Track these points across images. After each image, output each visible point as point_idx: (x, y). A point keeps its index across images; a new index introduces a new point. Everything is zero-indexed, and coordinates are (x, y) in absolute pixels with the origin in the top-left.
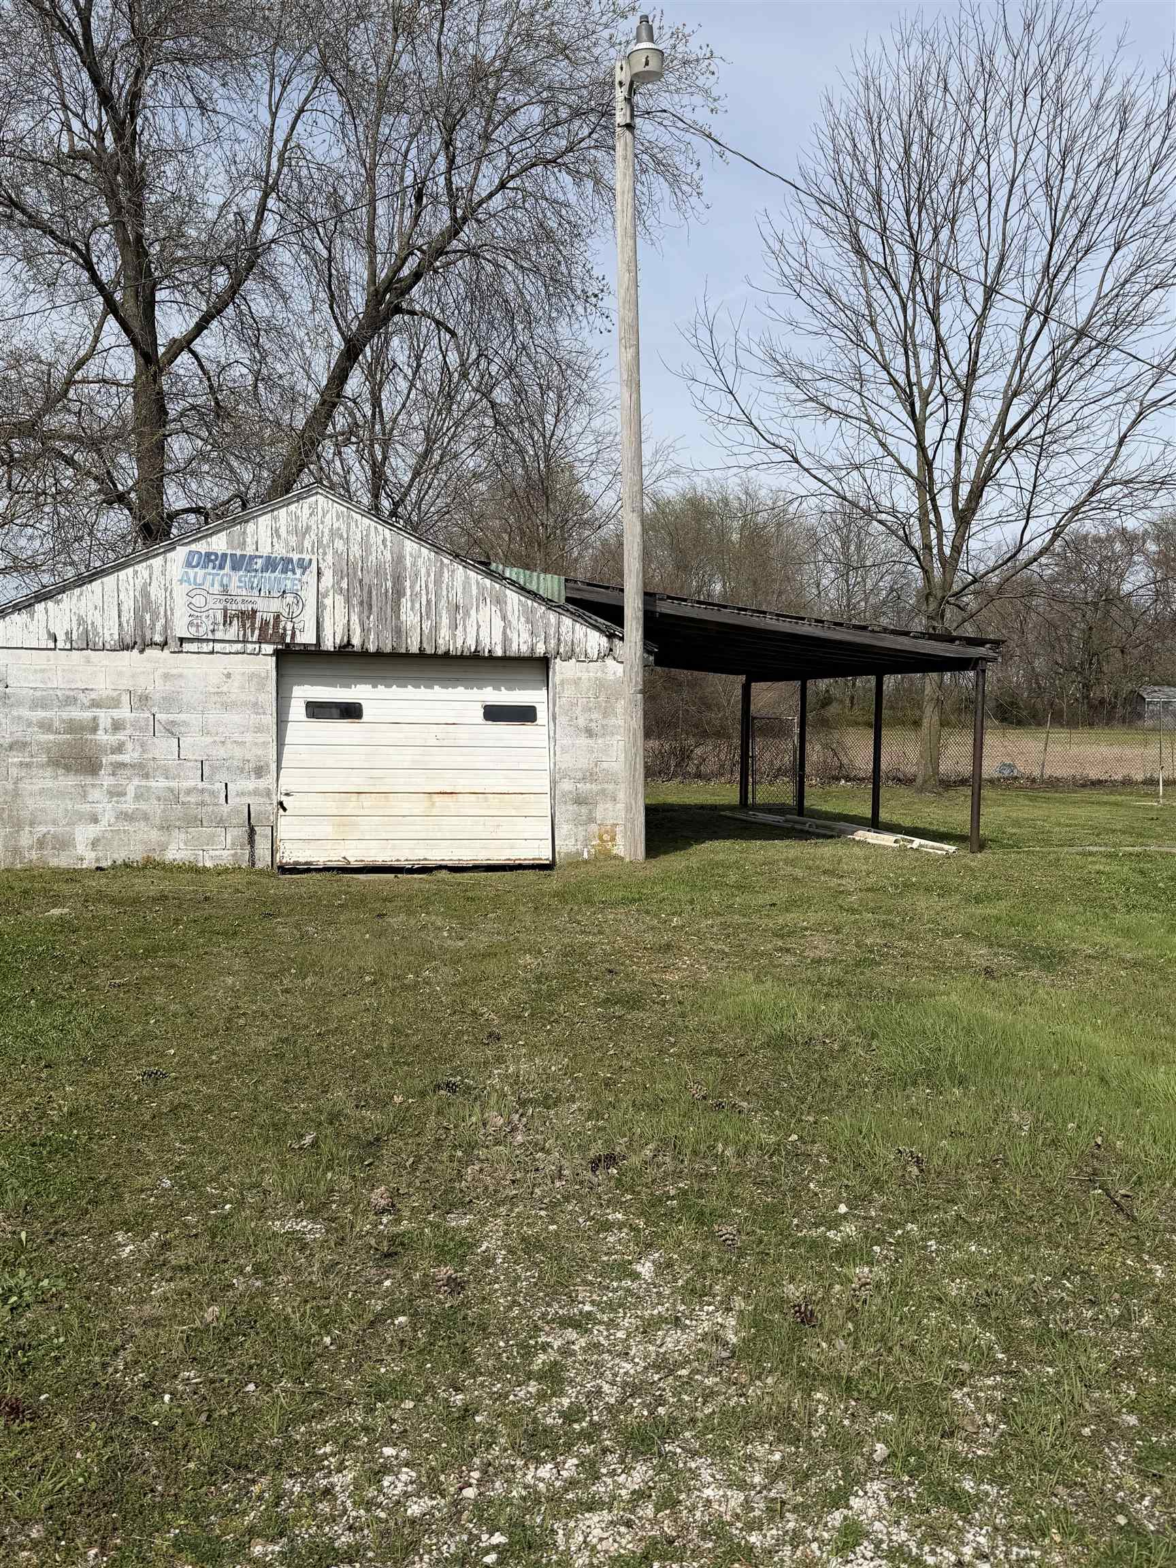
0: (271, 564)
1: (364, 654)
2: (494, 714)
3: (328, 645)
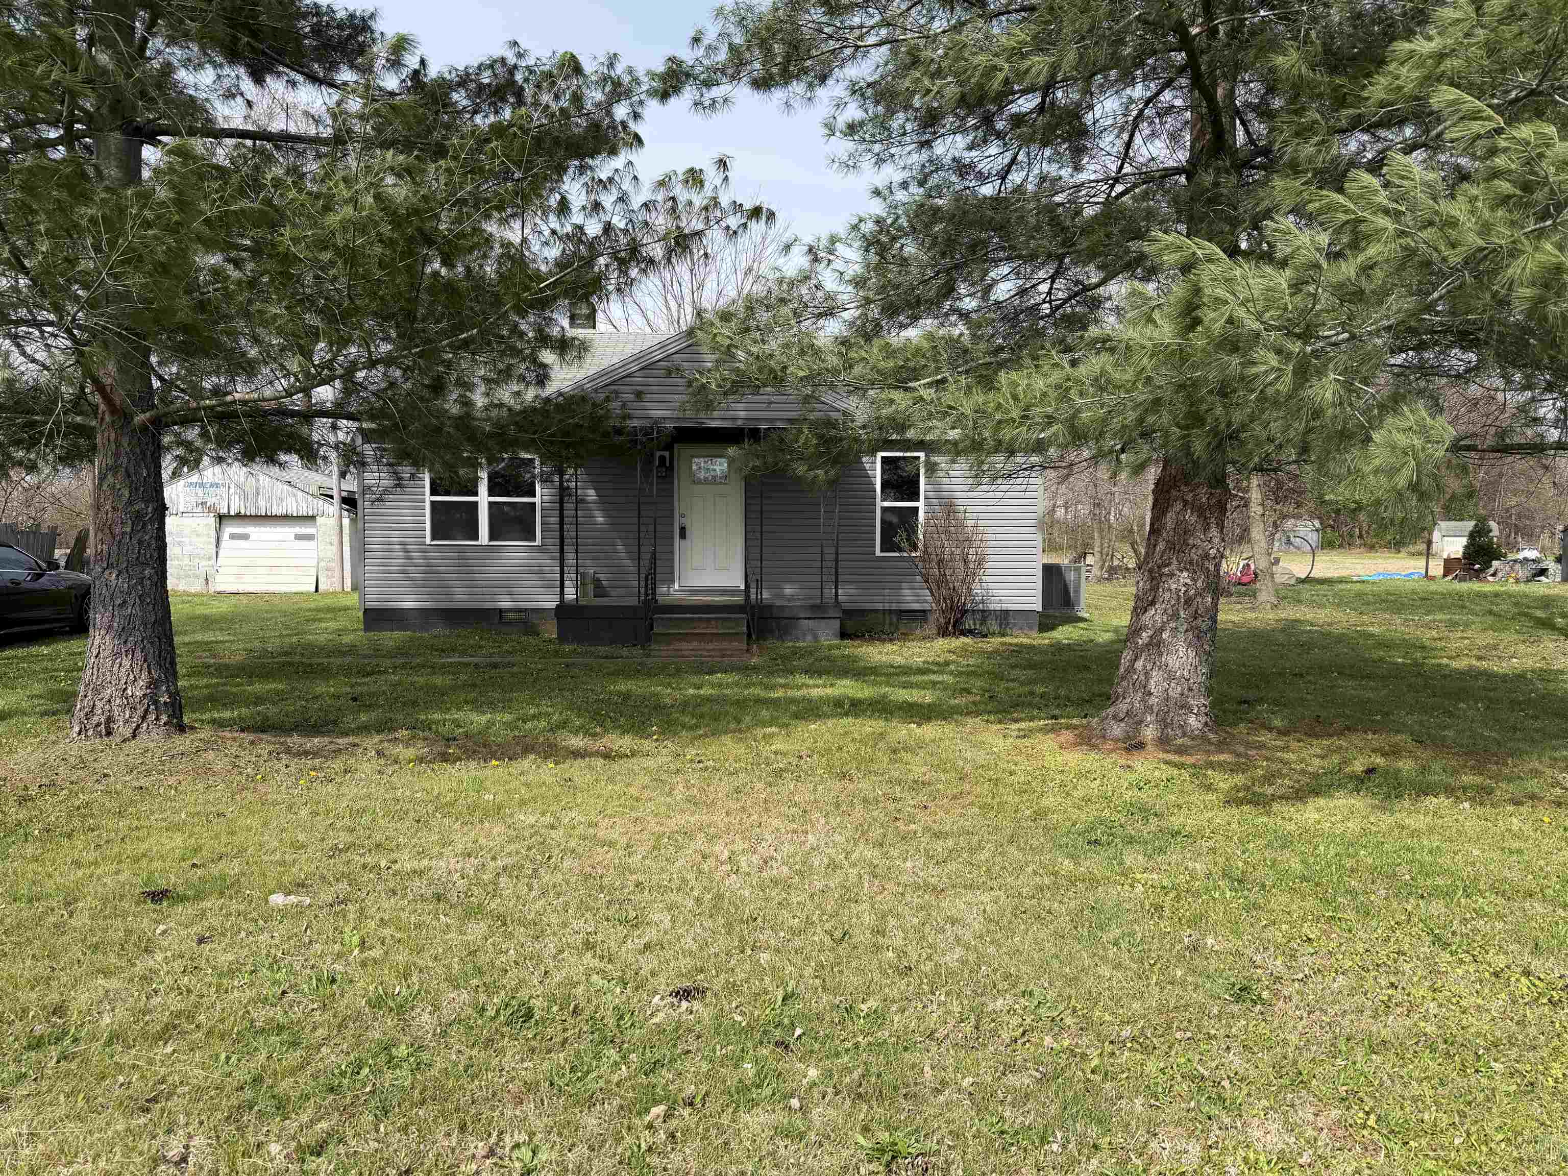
0: (212, 486)
1: (246, 516)
2: (299, 537)
3: (233, 513)
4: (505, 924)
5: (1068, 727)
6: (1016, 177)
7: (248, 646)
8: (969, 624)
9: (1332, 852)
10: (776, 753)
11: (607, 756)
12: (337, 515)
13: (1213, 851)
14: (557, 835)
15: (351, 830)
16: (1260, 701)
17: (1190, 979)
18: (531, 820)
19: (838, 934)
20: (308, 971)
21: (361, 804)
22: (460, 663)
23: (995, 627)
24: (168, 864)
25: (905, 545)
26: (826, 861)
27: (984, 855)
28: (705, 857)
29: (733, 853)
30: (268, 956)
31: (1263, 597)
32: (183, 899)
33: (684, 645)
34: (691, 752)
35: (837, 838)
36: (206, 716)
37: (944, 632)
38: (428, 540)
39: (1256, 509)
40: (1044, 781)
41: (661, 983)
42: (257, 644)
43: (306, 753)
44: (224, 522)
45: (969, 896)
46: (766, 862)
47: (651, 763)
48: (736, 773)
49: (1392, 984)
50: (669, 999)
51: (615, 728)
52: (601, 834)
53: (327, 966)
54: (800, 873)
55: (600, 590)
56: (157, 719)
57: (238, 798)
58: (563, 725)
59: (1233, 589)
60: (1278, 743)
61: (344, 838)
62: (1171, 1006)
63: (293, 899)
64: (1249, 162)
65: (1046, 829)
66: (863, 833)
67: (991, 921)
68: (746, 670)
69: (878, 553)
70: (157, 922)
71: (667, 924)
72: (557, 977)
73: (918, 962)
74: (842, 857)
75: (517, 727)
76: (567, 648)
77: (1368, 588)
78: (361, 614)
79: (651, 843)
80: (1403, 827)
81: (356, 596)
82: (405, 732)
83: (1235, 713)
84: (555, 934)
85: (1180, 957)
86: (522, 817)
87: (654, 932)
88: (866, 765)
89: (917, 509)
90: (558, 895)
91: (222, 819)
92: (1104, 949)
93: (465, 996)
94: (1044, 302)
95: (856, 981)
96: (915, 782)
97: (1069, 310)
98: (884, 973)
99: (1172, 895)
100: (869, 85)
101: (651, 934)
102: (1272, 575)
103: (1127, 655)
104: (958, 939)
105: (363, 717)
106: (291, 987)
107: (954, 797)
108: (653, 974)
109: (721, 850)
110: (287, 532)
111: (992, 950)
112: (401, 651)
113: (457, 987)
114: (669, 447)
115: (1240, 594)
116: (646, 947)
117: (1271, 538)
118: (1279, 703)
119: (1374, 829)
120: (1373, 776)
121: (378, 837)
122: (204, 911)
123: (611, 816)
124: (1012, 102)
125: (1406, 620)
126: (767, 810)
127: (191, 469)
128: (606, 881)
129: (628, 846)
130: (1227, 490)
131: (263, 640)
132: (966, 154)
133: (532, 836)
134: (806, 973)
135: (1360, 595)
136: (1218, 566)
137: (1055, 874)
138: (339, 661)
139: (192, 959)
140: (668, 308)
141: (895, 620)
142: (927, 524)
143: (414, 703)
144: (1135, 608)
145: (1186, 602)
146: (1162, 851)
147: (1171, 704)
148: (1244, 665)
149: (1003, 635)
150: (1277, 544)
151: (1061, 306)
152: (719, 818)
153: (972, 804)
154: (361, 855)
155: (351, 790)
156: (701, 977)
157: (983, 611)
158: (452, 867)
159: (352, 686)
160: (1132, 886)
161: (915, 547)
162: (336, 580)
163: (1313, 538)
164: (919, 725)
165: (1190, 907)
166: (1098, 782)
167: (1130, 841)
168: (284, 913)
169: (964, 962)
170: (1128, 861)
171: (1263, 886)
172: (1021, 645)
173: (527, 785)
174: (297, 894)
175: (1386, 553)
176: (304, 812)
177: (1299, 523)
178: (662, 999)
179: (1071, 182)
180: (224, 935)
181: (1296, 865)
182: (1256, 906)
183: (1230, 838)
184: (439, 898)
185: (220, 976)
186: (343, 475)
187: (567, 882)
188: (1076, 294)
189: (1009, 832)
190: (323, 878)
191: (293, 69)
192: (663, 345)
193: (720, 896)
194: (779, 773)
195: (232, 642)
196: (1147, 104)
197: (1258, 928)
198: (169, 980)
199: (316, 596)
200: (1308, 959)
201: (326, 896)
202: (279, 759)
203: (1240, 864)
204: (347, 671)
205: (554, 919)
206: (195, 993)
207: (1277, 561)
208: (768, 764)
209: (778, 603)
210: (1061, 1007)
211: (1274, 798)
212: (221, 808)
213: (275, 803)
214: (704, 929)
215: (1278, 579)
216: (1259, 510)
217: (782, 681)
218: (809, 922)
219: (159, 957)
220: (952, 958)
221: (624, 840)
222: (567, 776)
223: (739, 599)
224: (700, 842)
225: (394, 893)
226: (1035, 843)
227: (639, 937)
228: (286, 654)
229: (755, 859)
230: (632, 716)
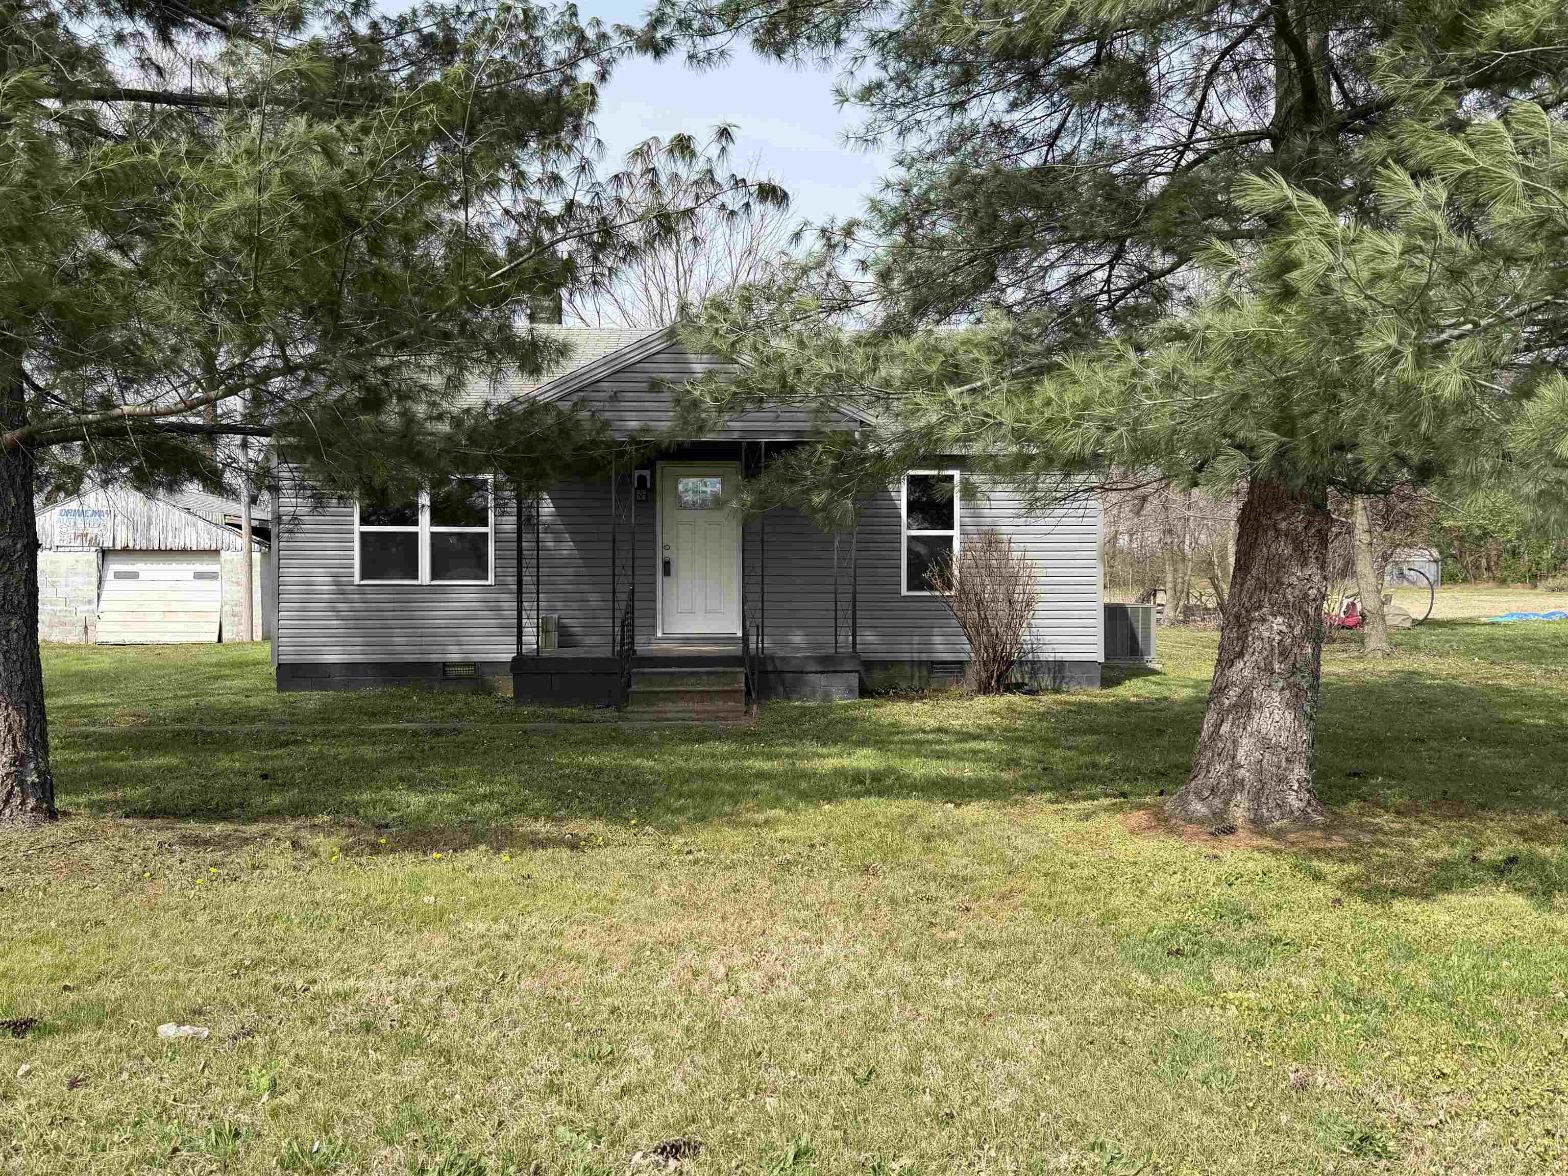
0: (94, 513)
1: (134, 550)
2: (199, 576)
3: (118, 547)
4: (449, 1061)
5: (1140, 807)
6: (1065, 144)
7: (135, 710)
8: (1015, 676)
9: (1468, 964)
10: (782, 841)
11: (574, 845)
12: (246, 549)
13: (1322, 962)
14: (513, 947)
15: (260, 942)
16: (1374, 773)
17: (1299, 1127)
18: (481, 928)
19: (861, 1073)
20: (206, 1122)
21: (271, 909)
22: (393, 730)
23: (1046, 681)
24: (34, 986)
25: (938, 583)
26: (846, 979)
27: (1042, 970)
28: (696, 974)
29: (730, 969)
30: (155, 1103)
31: (1372, 643)
32: (51, 1030)
33: (670, 707)
34: (678, 841)
35: (859, 948)
36: (82, 799)
37: (985, 689)
38: (357, 580)
39: (1360, 536)
40: (1112, 875)
41: (642, 1136)
42: (146, 708)
43: (207, 843)
44: (110, 558)
45: (1024, 1022)
46: (771, 980)
47: (629, 854)
48: (733, 866)
49: (1548, 1132)
50: (654, 1157)
51: (584, 811)
52: (566, 946)
53: (230, 1116)
54: (814, 994)
55: (566, 637)
56: (23, 803)
57: (121, 901)
58: (521, 808)
59: (1336, 634)
60: (1397, 826)
61: (252, 952)
62: (1276, 1160)
63: (187, 1030)
64: (1346, 124)
65: (1117, 937)
66: (891, 943)
67: (1052, 1054)
68: (744, 737)
69: (904, 591)
70: (19, 1061)
71: (649, 1061)
72: (514, 1129)
73: (962, 1108)
74: (865, 973)
75: (463, 810)
76: (526, 711)
77: (1499, 632)
78: (273, 670)
79: (630, 957)
80: (1554, 932)
81: (268, 647)
82: (327, 818)
83: (1343, 788)
84: (511, 1074)
85: (1285, 1098)
86: (470, 926)
87: (634, 1071)
88: (891, 855)
89: (950, 538)
90: (515, 1024)
91: (100, 929)
92: (1191, 1088)
93: (400, 1153)
94: (1102, 292)
95: (885, 1132)
96: (954, 877)
97: (1131, 301)
98: (921, 1123)
99: (1273, 1019)
100: (891, 35)
101: (629, 1075)
102: (1383, 618)
103: (1210, 718)
104: (1010, 1078)
105: (276, 800)
106: (183, 1143)
107: (1003, 897)
108: (633, 1125)
109: (715, 965)
110: (184, 570)
111: (1052, 1091)
112: (324, 715)
113: (390, 1143)
114: (649, 464)
115: (1344, 640)
116: (625, 1090)
117: (1381, 575)
118: (1394, 775)
119: (1518, 933)
120: (1514, 867)
121: (293, 950)
122: (77, 1048)
123: (581, 923)
124: (1060, 55)
125: (1547, 671)
126: (773, 915)
127: (69, 494)
128: (574, 1005)
129: (601, 961)
130: (1327, 515)
131: (154, 703)
132: (1006, 118)
133: (482, 949)
134: (823, 1123)
135: (1491, 639)
136: (1318, 609)
137: (1129, 994)
138: (247, 728)
139: (60, 1107)
140: (649, 298)
141: (925, 673)
142: (963, 558)
143: (338, 781)
144: (1219, 661)
145: (1281, 654)
146: (1259, 963)
147: (1266, 776)
148: (1353, 729)
149: (1057, 691)
150: (1387, 578)
151: (1122, 297)
152: (714, 925)
153: (1025, 904)
154: (272, 974)
155: (259, 890)
156: (692, 1128)
157: (1033, 663)
158: (383, 988)
159: (262, 760)
160: (1223, 1008)
161: (949, 586)
162: (244, 627)
163: (1432, 571)
164: (957, 806)
165: (1296, 1034)
166: (1178, 876)
167: (1220, 950)
168: (175, 1048)
169: (1018, 1107)
170: (1219, 976)
171: (1385, 1007)
172: (1080, 704)
173: (476, 883)
174: (192, 1023)
175: (1519, 588)
176: (202, 919)
177: (1413, 552)
178: (645, 1156)
179: (1134, 149)
180: (101, 1076)
181: (1425, 981)
182: (1377, 1033)
183: (1342, 947)
184: (368, 1028)
185: (98, 1128)
186: (254, 500)
187: (526, 1008)
188: (1142, 282)
189: (1071, 940)
190: (225, 1003)
191: (201, 20)
192: (642, 344)
193: (715, 1025)
194: (786, 866)
195: (116, 705)
196: (1222, 57)
197: (1380, 1060)
198: (33, 1135)
199: (220, 647)
200: (1444, 1100)
201: (228, 1027)
202: (172, 853)
203: (1356, 979)
204: (256, 740)
205: (510, 1055)
206: (65, 1151)
207: (1388, 599)
208: (772, 856)
209: (780, 654)
210: (1140, 1164)
211: (1395, 892)
212: (101, 914)
213: (166, 909)
214: (696, 1067)
215: (1390, 621)
216: (1366, 538)
217: (787, 750)
218: (826, 1058)
219: (21, 1104)
220: (1003, 1103)
221: (595, 954)
222: (525, 872)
223: (735, 650)
224: (690, 955)
225: (312, 1021)
226: (1103, 953)
227: (615, 1077)
228: (181, 720)
229: (758, 976)
230: (605, 796)
